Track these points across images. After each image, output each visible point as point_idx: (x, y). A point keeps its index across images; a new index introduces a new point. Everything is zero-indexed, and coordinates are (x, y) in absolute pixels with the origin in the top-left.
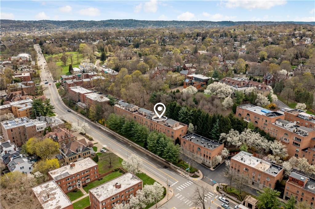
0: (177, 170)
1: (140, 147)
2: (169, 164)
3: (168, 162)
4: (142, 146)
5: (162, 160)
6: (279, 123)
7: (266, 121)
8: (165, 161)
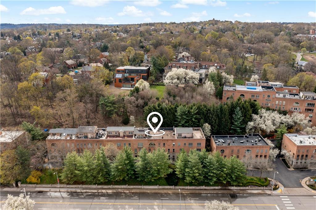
0: (249, 191)
1: (161, 187)
2: (229, 189)
3: (227, 188)
4: (164, 185)
5: (215, 189)
6: (279, 95)
7: (269, 96)
8: (220, 189)
